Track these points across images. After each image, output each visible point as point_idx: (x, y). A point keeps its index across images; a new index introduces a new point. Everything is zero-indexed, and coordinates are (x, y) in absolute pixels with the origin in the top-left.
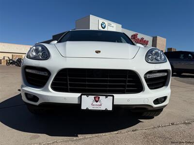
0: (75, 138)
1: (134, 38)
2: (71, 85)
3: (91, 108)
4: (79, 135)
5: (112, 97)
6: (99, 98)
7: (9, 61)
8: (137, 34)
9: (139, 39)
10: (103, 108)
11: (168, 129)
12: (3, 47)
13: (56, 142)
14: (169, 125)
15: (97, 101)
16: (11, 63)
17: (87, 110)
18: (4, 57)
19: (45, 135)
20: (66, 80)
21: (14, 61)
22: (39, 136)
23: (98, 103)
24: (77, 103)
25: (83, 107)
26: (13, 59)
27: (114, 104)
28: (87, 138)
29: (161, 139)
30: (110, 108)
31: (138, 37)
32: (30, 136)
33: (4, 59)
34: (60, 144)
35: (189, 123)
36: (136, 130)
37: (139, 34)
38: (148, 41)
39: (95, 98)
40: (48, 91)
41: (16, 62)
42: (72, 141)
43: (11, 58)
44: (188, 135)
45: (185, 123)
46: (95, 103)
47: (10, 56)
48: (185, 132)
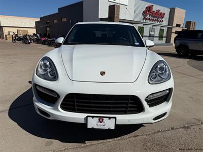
0: (83, 145)
1: (149, 11)
2: (78, 106)
3: (96, 127)
4: (86, 142)
5: (114, 119)
6: (103, 119)
7: (15, 37)
8: (153, 6)
9: (154, 12)
10: (106, 127)
11: (166, 134)
12: (7, 21)
13: (67, 149)
14: (169, 130)
15: (101, 122)
16: (17, 40)
17: (93, 129)
18: (9, 32)
19: (57, 141)
20: (73, 102)
21: (19, 37)
22: (52, 142)
23: (102, 124)
24: (84, 122)
25: (89, 126)
26: (19, 35)
27: (117, 124)
28: (94, 145)
29: (158, 147)
30: (113, 127)
31: (153, 10)
32: (45, 143)
33: (9, 34)
34: (70, 150)
35: (188, 128)
36: (137, 136)
37: (154, 5)
38: (164, 14)
39: (99, 119)
40: (58, 110)
41: (22, 39)
42: (81, 148)
43: (16, 33)
44: (184, 142)
45: (184, 127)
46: (100, 123)
47: (15, 30)
48: (182, 138)
